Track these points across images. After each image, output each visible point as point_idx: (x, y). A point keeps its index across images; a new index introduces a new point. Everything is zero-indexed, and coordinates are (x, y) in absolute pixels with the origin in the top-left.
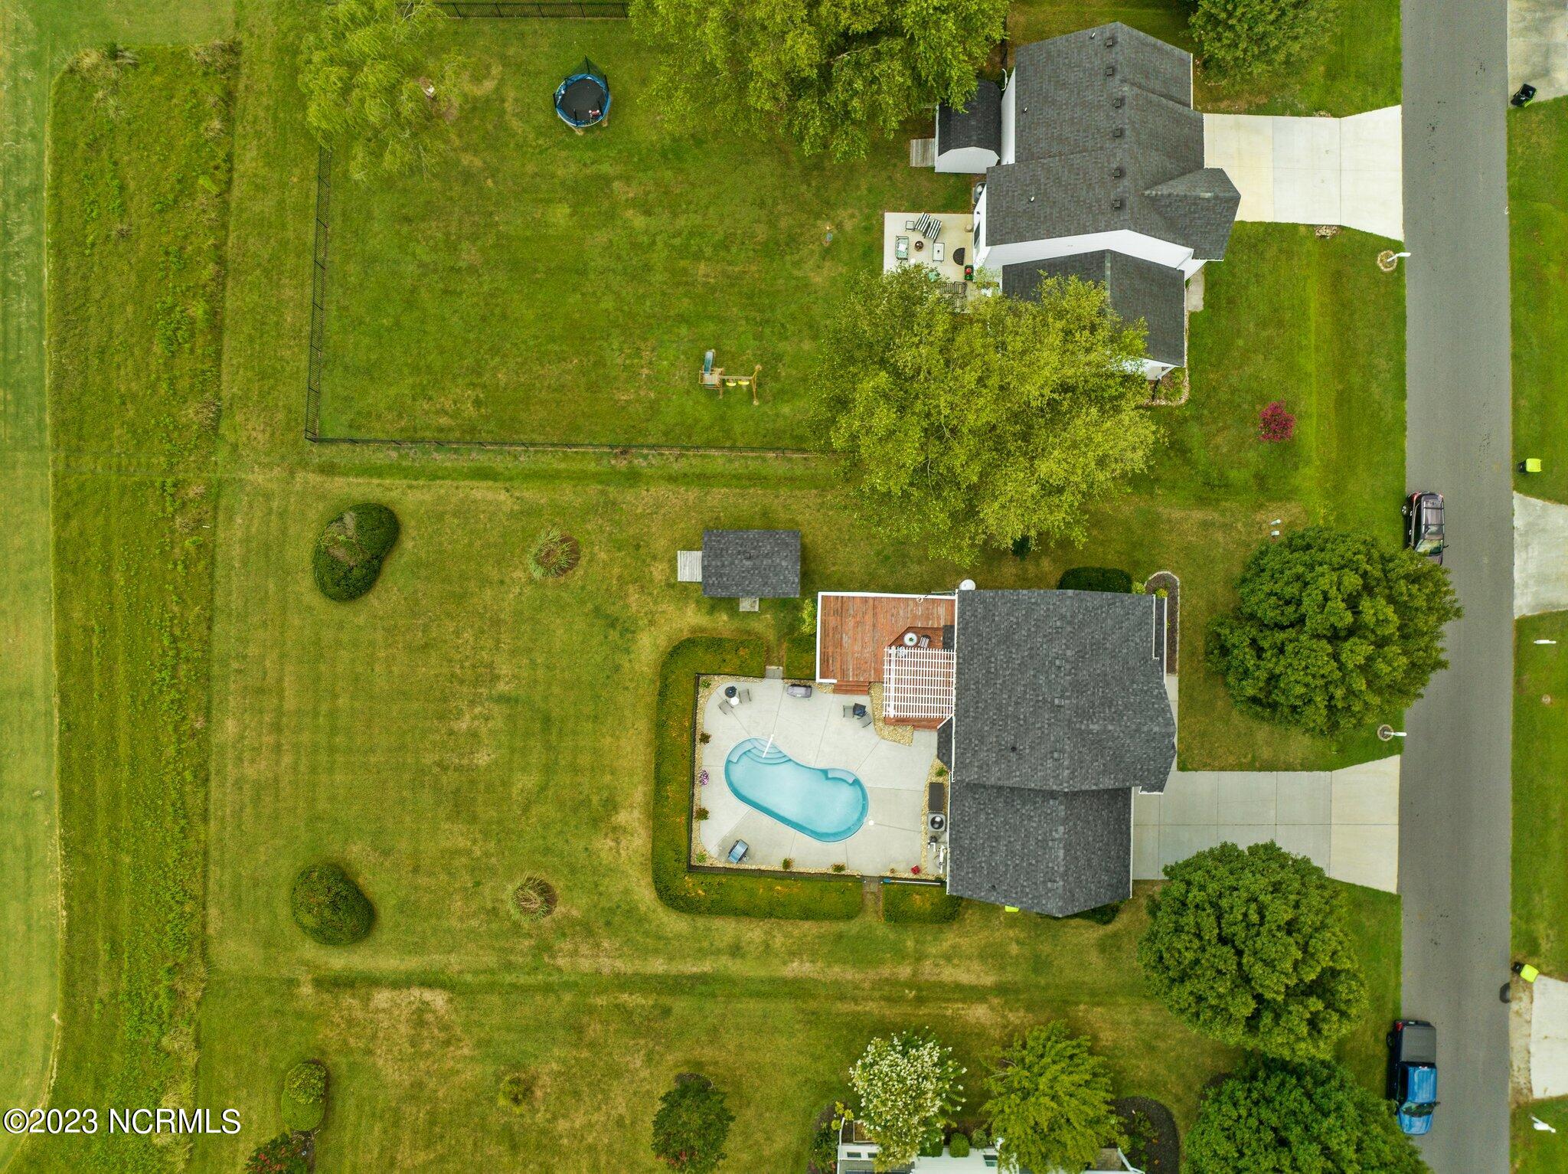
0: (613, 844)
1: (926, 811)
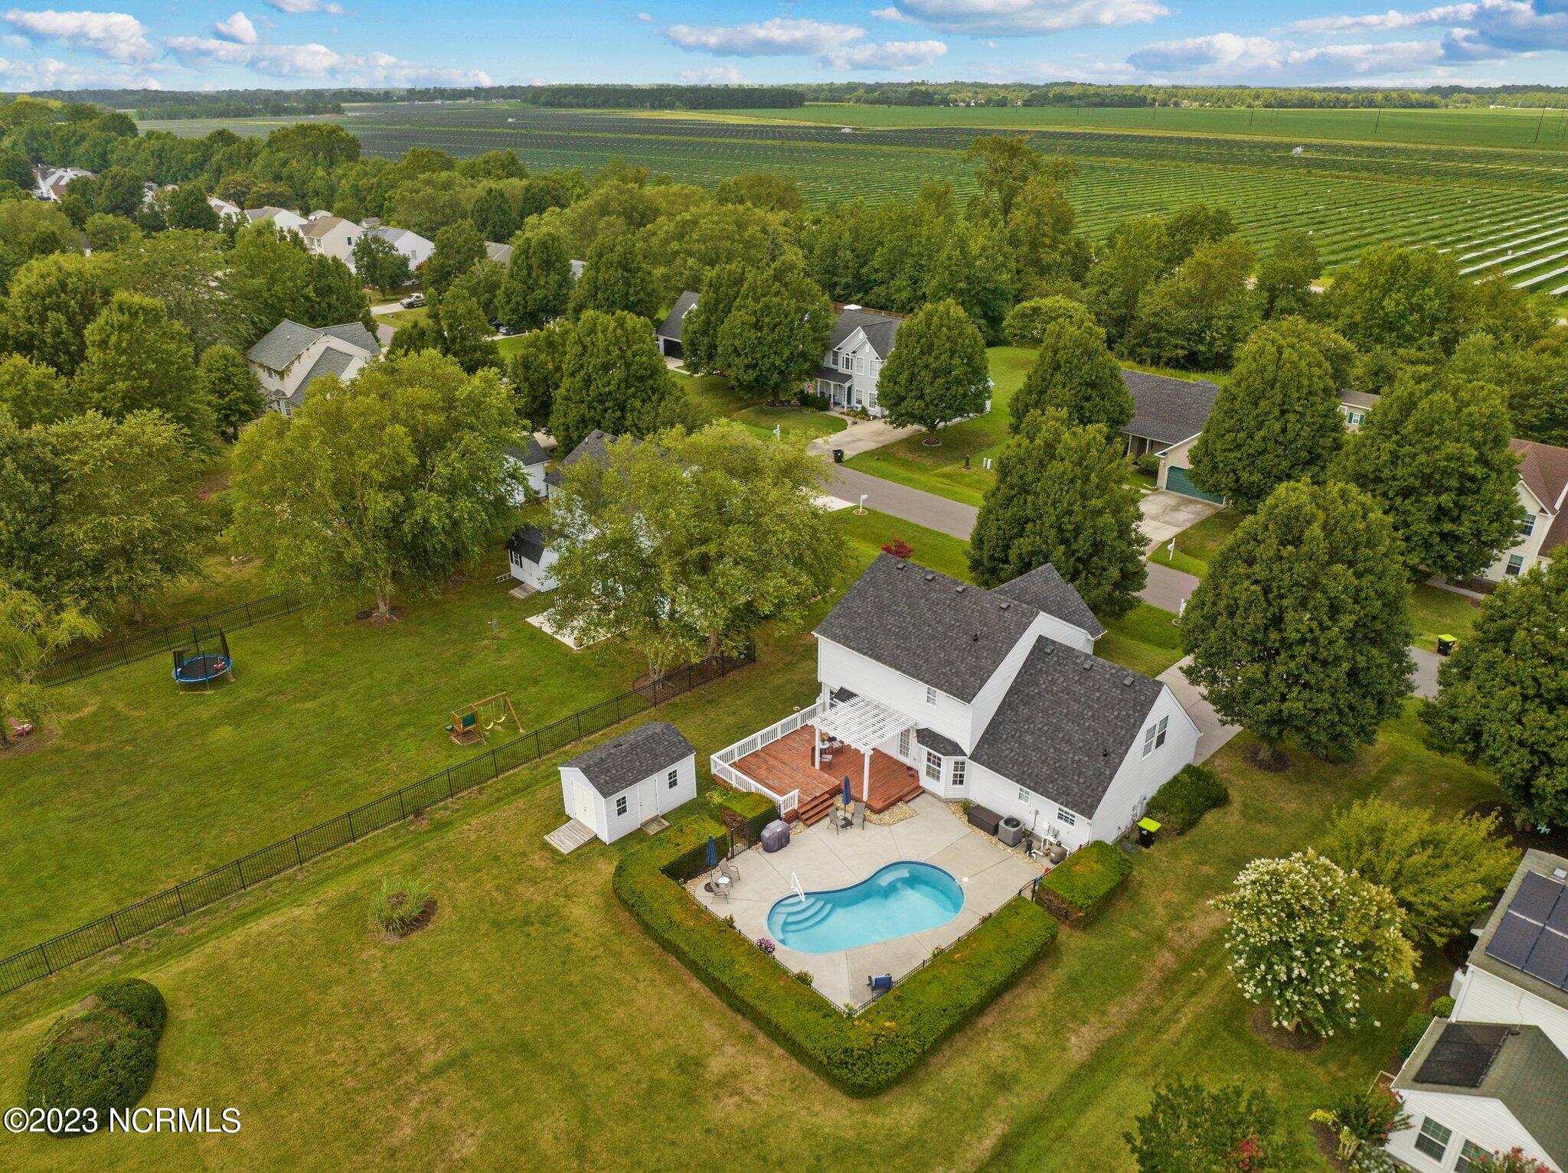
0: (736, 1099)
1: (994, 839)
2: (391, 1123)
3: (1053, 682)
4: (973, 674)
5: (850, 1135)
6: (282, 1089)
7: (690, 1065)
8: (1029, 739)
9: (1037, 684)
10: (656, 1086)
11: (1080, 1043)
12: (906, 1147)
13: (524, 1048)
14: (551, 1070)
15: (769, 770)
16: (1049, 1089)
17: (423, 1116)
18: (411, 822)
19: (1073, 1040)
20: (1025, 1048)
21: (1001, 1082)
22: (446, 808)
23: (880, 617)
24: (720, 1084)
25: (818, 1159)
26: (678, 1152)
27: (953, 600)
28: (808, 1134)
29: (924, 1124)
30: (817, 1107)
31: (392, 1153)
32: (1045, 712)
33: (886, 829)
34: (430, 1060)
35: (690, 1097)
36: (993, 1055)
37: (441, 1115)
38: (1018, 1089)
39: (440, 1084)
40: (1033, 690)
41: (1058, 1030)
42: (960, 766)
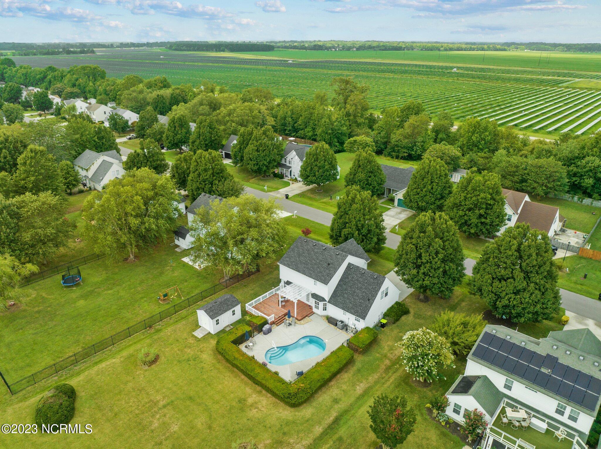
0: (256, 410)
1: (336, 327)
2: (151, 423)
3: (353, 277)
4: (328, 276)
5: (291, 418)
6: (116, 415)
7: (242, 401)
8: (346, 296)
9: (348, 278)
10: (232, 408)
11: (360, 389)
12: (307, 421)
13: (191, 398)
14: (200, 404)
15: (265, 308)
16: (350, 402)
17: (161, 420)
18: (148, 330)
19: (358, 387)
20: (343, 391)
21: (336, 401)
22: (159, 325)
23: (299, 258)
24: (251, 406)
25: (281, 426)
26: (239, 426)
27: (322, 252)
28: (278, 419)
29: (313, 414)
30: (281, 411)
31: (152, 431)
32: (351, 287)
33: (302, 326)
34: (161, 404)
35: (242, 410)
36: (334, 393)
37: (166, 419)
38: (341, 403)
39: (165, 410)
40: (347, 280)
41: (354, 385)
42: (325, 305)
